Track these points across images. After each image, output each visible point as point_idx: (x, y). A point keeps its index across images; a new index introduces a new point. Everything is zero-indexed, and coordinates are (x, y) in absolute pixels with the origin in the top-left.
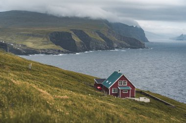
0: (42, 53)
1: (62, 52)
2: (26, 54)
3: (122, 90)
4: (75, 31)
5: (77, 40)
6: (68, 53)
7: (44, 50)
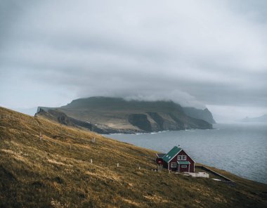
0: (121, 132)
1: (139, 132)
2: (108, 133)
3: (181, 165)
4: (150, 114)
5: (152, 121)
6: (143, 132)
7: (123, 130)
